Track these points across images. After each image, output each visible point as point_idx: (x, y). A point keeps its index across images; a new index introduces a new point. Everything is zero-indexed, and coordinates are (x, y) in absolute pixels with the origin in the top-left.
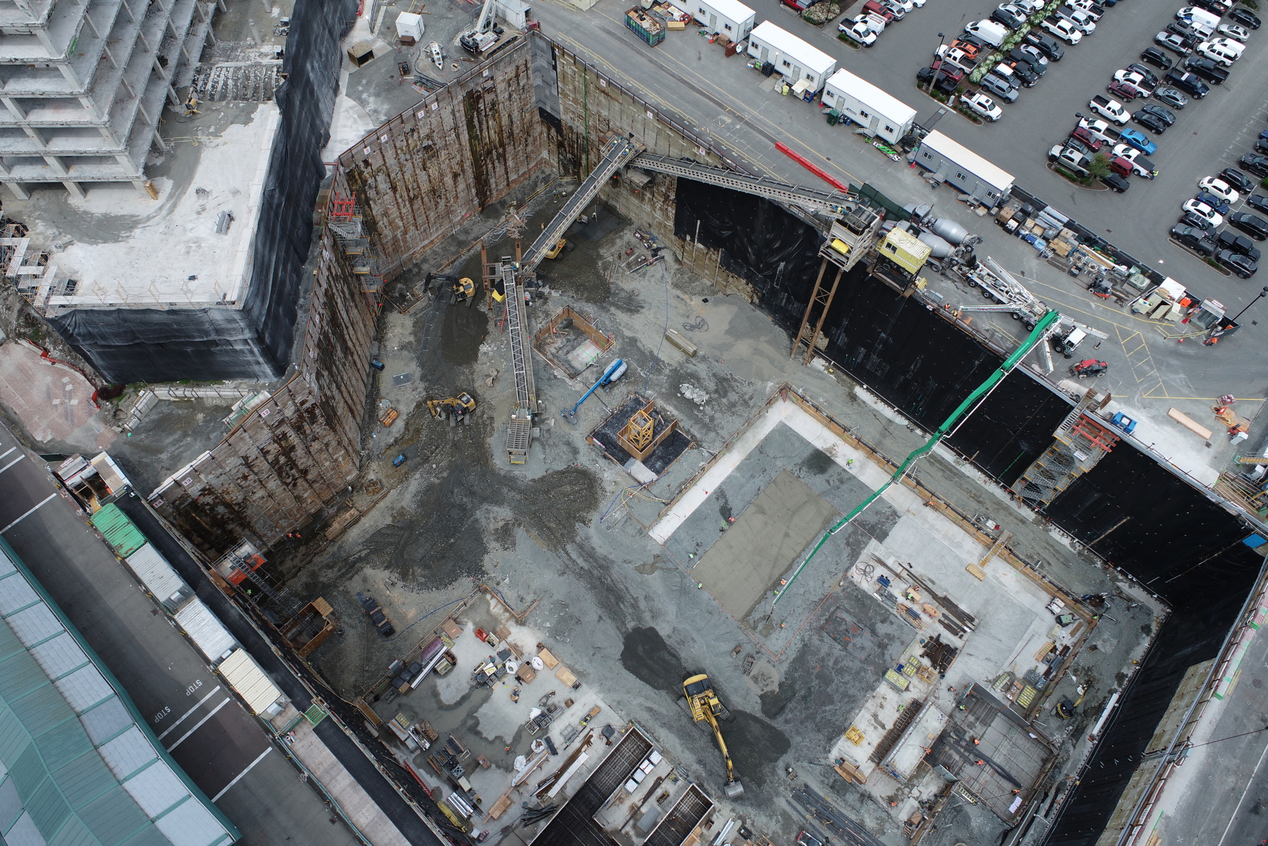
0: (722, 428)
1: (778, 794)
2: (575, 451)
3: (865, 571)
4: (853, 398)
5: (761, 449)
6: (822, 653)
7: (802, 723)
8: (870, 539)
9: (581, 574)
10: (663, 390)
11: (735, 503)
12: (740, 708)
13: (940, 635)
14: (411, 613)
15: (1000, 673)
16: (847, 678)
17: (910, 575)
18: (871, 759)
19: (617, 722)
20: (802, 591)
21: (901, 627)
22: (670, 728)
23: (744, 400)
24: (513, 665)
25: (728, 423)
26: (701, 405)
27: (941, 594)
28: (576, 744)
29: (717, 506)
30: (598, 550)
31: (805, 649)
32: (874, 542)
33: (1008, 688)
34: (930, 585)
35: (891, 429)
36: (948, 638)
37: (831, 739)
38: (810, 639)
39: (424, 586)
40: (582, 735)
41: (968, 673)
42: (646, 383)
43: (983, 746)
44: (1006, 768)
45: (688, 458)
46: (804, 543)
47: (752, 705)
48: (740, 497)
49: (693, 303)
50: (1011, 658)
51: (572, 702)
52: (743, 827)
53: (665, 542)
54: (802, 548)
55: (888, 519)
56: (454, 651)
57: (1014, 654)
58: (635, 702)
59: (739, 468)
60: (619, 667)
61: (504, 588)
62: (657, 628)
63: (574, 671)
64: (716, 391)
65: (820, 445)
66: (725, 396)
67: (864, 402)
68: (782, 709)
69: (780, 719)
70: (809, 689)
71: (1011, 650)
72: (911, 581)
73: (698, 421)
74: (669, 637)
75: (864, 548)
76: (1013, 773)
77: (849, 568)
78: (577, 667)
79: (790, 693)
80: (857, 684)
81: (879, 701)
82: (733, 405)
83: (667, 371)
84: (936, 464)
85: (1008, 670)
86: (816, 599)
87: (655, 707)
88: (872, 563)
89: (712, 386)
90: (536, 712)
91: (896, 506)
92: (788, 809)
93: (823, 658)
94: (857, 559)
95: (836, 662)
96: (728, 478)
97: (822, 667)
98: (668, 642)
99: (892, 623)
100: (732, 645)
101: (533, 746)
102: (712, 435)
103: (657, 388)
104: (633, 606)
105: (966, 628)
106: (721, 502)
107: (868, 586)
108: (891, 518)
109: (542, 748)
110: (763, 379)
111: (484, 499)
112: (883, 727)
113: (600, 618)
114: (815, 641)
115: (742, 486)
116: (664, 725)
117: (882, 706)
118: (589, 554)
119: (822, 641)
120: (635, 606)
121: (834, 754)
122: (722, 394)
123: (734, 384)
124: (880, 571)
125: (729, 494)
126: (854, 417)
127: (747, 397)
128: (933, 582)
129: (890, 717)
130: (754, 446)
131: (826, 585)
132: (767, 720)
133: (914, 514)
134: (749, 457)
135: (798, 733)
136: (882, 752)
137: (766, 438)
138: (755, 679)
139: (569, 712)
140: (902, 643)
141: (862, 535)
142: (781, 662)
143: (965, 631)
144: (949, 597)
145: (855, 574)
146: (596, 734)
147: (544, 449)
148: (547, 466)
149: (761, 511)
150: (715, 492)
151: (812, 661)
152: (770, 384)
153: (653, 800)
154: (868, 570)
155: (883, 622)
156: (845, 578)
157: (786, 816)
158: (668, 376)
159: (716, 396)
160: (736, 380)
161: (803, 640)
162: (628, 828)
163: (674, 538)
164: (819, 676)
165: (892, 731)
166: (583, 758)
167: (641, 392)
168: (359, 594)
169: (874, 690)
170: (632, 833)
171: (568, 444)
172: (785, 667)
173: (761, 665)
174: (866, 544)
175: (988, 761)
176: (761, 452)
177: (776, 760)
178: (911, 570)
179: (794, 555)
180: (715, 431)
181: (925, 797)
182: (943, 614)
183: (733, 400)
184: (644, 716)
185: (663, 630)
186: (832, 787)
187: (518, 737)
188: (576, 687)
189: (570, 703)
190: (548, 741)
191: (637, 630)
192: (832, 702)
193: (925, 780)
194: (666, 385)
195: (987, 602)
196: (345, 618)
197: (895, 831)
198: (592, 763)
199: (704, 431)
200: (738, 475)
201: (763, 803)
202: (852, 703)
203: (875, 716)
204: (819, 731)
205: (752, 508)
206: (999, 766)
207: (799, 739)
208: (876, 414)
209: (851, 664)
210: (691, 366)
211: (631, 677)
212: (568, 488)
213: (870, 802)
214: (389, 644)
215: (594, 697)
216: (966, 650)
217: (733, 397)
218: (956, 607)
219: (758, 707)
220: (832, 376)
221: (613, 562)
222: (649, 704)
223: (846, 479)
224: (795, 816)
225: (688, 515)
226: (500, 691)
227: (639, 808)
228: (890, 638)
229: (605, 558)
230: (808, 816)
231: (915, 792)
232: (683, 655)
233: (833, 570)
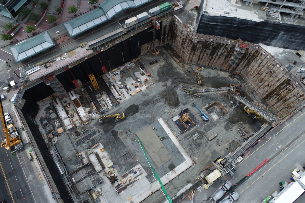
0: (184, 141)
1: (97, 128)
2: (184, 104)
3: (139, 169)
4: (189, 182)
5: (179, 152)
6: (123, 150)
7: (109, 139)
8: (147, 174)
9: (153, 98)
10: (198, 129)
11: (165, 141)
12: (116, 125)
13: (118, 182)
14: (153, 68)
15: (103, 192)
16: (116, 154)
17: (135, 181)
18: (97, 152)
19: (121, 101)
20: (139, 151)
21: (123, 172)
22: (117, 111)
23: (192, 149)
24: (138, 85)
25: (186, 143)
26: (192, 137)
27: (128, 187)
28: (120, 93)
29: (165, 136)
30: (158, 103)
31: (125, 147)
32: (146, 174)
33: (98, 192)
34: (131, 185)
35: (176, 190)
36: (116, 184)
37: (104, 145)
38: (127, 148)
39: (158, 71)
40: (121, 94)
41: (106, 184)
42: (201, 126)
43: (88, 178)
44: (81, 182)
45: (178, 131)
46: (151, 156)
47: (116, 128)
48: (166, 143)
49: (227, 145)
50: (105, 197)
51: (128, 94)
52: (93, 119)
53: (158, 121)
54: (150, 155)
55: (151, 180)
56: (145, 76)
57: (106, 199)
58: (124, 105)
59: (174, 144)
60: (132, 104)
61: (155, 85)
62: (138, 113)
63: (134, 95)
64: (196, 142)
65: (176, 168)
66: (194, 144)
67: (187, 185)
68: (113, 135)
69: (111, 134)
70: (116, 144)
71: (107, 198)
72: (134, 180)
73: (188, 135)
74: (135, 115)
75: (146, 171)
76: (80, 183)
77: (141, 165)
78: (135, 96)
79: (117, 139)
80: (113, 156)
81: (108, 159)
82: (191, 145)
83: (204, 132)
84: (162, 199)
85: (103, 195)
86: (136, 154)
87: (122, 109)
88: (141, 172)
89: (198, 141)
90: (128, 87)
91: (154, 183)
92: (93, 129)
93: (121, 150)
94: (143, 168)
95: (120, 153)
96: (172, 141)
97: (120, 149)
98: (134, 114)
99: (125, 171)
100: (131, 130)
101: (122, 85)
102: (183, 138)
103: (199, 128)
104: (144, 108)
105: (117, 190)
106: (166, 138)
107: (135, 168)
108: (151, 181)
109: (121, 87)
110: (198, 157)
111: (173, 81)
112: (102, 158)
113: (143, 101)
114: (126, 150)
115: (169, 144)
116: (118, 110)
117: (107, 160)
118: (157, 101)
119: (126, 151)
120: (144, 109)
121: (101, 144)
122: (195, 144)
123: (198, 148)
124: (138, 173)
125: (167, 140)
126: (182, 180)
127: (193, 150)
128: (131, 186)
129: (104, 161)
130: (179, 150)
131: (139, 157)
132: (111, 130)
133: (150, 188)
134: (177, 148)
135: (107, 137)
136: (97, 155)
137: (181, 154)
138: (122, 133)
139: (126, 93)
140: (119, 171)
141: (149, 172)
142: (124, 140)
143: (116, 189)
144: (126, 189)
145: (139, 166)
146: (121, 97)
147: (184, 95)
148: (179, 95)
149: (162, 148)
150: (169, 136)
151: (122, 147)
152: (197, 159)
153: (105, 104)
154: (139, 170)
155: (126, 168)
156: (139, 163)
157: (92, 128)
158: (203, 131)
159: (195, 142)
160: (199, 149)
161: (127, 147)
162: (102, 99)
163: (159, 124)
164: (118, 147)
165: (101, 159)
166: (117, 93)
167: (199, 124)
168: (160, 60)
169: (111, 159)
170: (101, 99)
171: (186, 103)
172: (123, 140)
173: (125, 135)
174: (147, 172)
175: (85, 178)
176: (178, 152)
177: (103, 130)
178: (136, 182)
179: (148, 152)
180: (184, 139)
181: (84, 159)
182: (122, 185)
183: (193, 146)
184: (121, 106)
185: (137, 114)
186: (94, 140)
187: (125, 83)
188: (131, 95)
189: (128, 93)
190: (122, 88)
191: (138, 108)
192: (111, 148)
193: (87, 161)
194: (200, 130)
195: (121, 199)
196: (155, 58)
197: (80, 150)
198: (116, 95)
199: (185, 136)
200: (172, 144)
201: (96, 124)
202: (110, 153)
203: (105, 157)
204: (106, 143)
205: (163, 146)
206: (83, 180)
207: (106, 137)
208: (182, 187)
209: (118, 156)
210: (205, 138)
211: (129, 106)
212: (173, 99)
213: (88, 147)
214: (148, 64)
215: (128, 98)
216: (112, 187)
217: (194, 146)
218: (123, 190)
219: (115, 130)
220: (197, 178)
221: (154, 105)
222: (123, 108)
223: (165, 172)
224: (91, 130)
225: (164, 128)
226: (134, 82)
227: (104, 101)
228: (121, 169)
229: (156, 104)
230: (90, 133)
231: (86, 158)
232: (131, 117)
233: (142, 161)
